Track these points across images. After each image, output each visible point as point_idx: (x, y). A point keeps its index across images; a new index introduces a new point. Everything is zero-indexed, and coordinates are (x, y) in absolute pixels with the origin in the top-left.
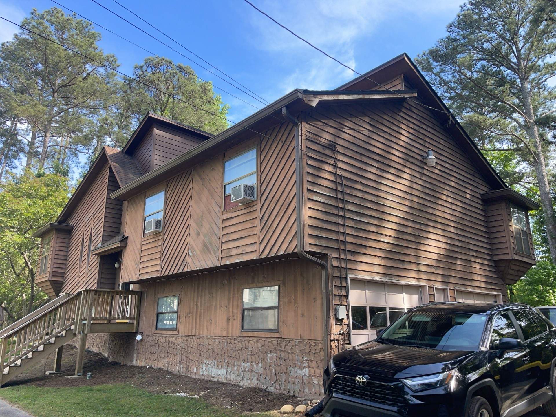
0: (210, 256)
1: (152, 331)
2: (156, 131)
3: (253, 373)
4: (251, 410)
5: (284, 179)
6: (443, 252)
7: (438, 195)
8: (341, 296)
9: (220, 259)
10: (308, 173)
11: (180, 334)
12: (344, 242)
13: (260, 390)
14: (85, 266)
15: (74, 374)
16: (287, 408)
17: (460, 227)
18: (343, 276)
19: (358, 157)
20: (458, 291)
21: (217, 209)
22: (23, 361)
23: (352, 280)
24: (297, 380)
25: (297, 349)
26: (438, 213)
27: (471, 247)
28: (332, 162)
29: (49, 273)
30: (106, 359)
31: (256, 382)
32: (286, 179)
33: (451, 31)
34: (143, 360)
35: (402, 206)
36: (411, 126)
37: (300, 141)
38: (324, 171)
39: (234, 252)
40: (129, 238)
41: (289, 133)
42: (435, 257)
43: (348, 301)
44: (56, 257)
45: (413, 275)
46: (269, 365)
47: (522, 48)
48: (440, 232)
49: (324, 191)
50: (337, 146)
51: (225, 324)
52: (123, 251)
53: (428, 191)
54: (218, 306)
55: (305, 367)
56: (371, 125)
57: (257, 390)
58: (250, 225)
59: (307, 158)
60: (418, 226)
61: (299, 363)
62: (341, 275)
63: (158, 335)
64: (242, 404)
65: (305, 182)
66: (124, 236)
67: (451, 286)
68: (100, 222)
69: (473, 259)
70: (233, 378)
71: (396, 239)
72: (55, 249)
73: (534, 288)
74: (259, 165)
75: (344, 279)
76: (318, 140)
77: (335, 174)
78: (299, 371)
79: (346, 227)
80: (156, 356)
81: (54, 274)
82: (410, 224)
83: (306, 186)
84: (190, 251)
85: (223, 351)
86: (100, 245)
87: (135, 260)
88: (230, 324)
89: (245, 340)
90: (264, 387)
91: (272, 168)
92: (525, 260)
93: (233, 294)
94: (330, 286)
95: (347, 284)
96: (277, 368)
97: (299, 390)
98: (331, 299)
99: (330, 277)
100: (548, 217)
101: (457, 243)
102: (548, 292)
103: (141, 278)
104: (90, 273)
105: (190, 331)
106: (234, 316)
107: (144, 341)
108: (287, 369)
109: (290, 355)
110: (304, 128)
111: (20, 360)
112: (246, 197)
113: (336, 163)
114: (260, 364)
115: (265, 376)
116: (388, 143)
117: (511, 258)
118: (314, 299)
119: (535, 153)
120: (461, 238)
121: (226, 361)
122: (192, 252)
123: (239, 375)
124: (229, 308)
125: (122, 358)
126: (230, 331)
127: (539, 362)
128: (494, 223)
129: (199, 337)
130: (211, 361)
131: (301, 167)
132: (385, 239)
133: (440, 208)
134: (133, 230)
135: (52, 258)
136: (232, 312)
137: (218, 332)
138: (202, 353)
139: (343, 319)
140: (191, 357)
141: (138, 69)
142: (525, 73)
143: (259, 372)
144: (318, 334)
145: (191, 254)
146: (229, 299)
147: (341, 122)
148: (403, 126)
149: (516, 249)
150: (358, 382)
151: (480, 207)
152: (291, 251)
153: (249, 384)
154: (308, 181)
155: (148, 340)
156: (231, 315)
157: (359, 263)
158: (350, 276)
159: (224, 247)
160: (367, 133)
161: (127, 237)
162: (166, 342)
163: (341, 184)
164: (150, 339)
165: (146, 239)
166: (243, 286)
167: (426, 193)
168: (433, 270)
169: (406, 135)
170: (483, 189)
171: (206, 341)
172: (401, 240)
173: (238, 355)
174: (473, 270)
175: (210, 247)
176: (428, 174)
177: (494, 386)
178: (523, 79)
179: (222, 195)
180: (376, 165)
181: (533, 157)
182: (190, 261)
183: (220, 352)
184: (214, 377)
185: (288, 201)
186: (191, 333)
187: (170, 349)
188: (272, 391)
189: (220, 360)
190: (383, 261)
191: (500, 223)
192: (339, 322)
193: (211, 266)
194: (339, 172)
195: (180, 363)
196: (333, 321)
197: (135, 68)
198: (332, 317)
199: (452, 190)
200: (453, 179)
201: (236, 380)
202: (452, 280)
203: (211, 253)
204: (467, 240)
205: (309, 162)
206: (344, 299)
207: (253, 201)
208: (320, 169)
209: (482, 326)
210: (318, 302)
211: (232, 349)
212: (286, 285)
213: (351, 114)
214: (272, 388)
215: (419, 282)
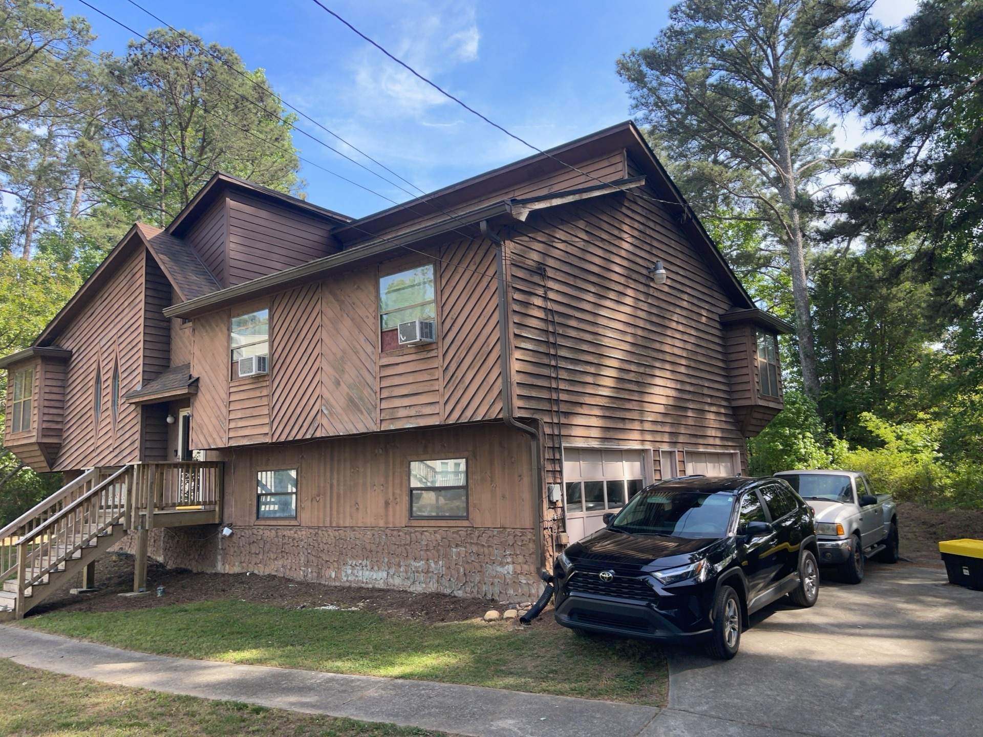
0: (362, 417)
1: (249, 522)
2: (230, 203)
3: (430, 574)
4: (443, 620)
5: (479, 317)
6: (671, 402)
7: (667, 323)
8: (554, 472)
9: (379, 421)
10: (514, 311)
11: (303, 524)
12: (557, 401)
13: (444, 595)
14: (108, 420)
15: (132, 591)
16: (492, 614)
17: (693, 364)
18: (557, 446)
19: (571, 281)
20: (687, 452)
21: (369, 349)
22: (52, 576)
23: (566, 449)
24: (496, 580)
25: (496, 541)
26: (667, 349)
27: (706, 391)
28: (541, 292)
29: (35, 430)
30: (162, 565)
31: (436, 585)
32: (482, 317)
33: (675, 19)
34: (237, 564)
35: (623, 343)
36: (635, 226)
37: (504, 267)
38: (532, 306)
39: (402, 413)
40: (201, 380)
41: (486, 254)
42: (661, 409)
43: (561, 478)
44: (46, 403)
45: (636, 436)
46: (454, 563)
47: (781, 55)
48: (668, 375)
49: (534, 334)
50: (547, 269)
51: (382, 510)
52: (191, 400)
53: (654, 319)
54: (369, 484)
55: (508, 563)
56: (587, 232)
57: (439, 596)
58: (427, 377)
59: (513, 291)
60: (642, 370)
61: (499, 558)
62: (554, 445)
63: (262, 527)
64: (427, 614)
65: (511, 325)
66: (190, 377)
67: (680, 447)
68: (135, 350)
69: (707, 408)
70: (397, 582)
71: (615, 390)
72: (43, 392)
73: (777, 432)
74: (439, 292)
75: (557, 450)
76: (524, 264)
77: (545, 309)
78: (499, 569)
79: (560, 382)
80: (261, 557)
81: (45, 432)
82: (633, 368)
83: (513, 329)
84: (323, 408)
85: (381, 547)
86: (138, 388)
87: (219, 416)
88: (391, 509)
89: (416, 531)
90: (447, 591)
91: (460, 299)
92: (772, 405)
93: (394, 468)
94: (542, 460)
95: (561, 455)
96: (466, 566)
97: (500, 592)
98: (543, 478)
99: (541, 448)
100: (803, 325)
101: (688, 388)
102: (796, 438)
103: (233, 443)
104: (121, 432)
105: (321, 521)
106: (396, 499)
107: (235, 536)
108: (481, 566)
109: (486, 549)
110: (509, 248)
111: (47, 575)
112: (423, 339)
113: (546, 293)
114: (440, 562)
115: (449, 577)
116: (607, 256)
117: (753, 404)
118: (520, 476)
119: (790, 226)
120: (693, 381)
121: (386, 560)
122: (327, 409)
123: (408, 579)
124: (387, 488)
125: (194, 563)
126: (391, 519)
127: (787, 543)
128: (735, 355)
129: (338, 529)
130: (360, 562)
131: (506, 305)
132: (604, 391)
133: (669, 341)
134: (208, 368)
135: (39, 405)
136: (394, 494)
137: (370, 521)
138: (344, 551)
139: (557, 501)
140: (325, 558)
141: (136, 48)
142: (784, 97)
143: (439, 573)
144: (527, 520)
145: (326, 412)
146: (387, 477)
147: (551, 233)
148: (625, 228)
149: (761, 392)
150: (603, 577)
151: (718, 333)
152: (493, 417)
153: (424, 589)
154: (515, 323)
155: (243, 534)
156: (391, 498)
157: (573, 427)
158: (564, 445)
159: (384, 405)
160: (581, 244)
161: (198, 379)
162: (277, 536)
163: (553, 322)
164: (248, 533)
165: (237, 384)
166: (409, 458)
167: (651, 322)
168: (659, 428)
169: (628, 240)
170: (723, 307)
171: (350, 534)
172: (621, 391)
173: (404, 551)
174: (707, 424)
175: (360, 404)
176: (656, 294)
177: (742, 574)
178: (780, 107)
179: (376, 329)
180: (593, 290)
181: (787, 233)
182: (325, 422)
183: (374, 547)
184: (367, 583)
185: (486, 350)
186: (324, 522)
187: (286, 546)
188: (461, 595)
189: (375, 560)
190: (600, 421)
191: (742, 356)
192: (553, 504)
193: (364, 430)
194: (550, 305)
195: (306, 566)
196: (546, 505)
197: (130, 47)
198: (545, 502)
199: (684, 313)
200: (685, 297)
201: (403, 585)
202: (681, 439)
203: (362, 413)
204: (701, 383)
205: (516, 297)
206: (558, 475)
207: (431, 344)
208: (527, 304)
209: (730, 509)
210: (526, 480)
211: (395, 544)
212: (478, 458)
213: (562, 220)
214: (459, 592)
215: (643, 444)
